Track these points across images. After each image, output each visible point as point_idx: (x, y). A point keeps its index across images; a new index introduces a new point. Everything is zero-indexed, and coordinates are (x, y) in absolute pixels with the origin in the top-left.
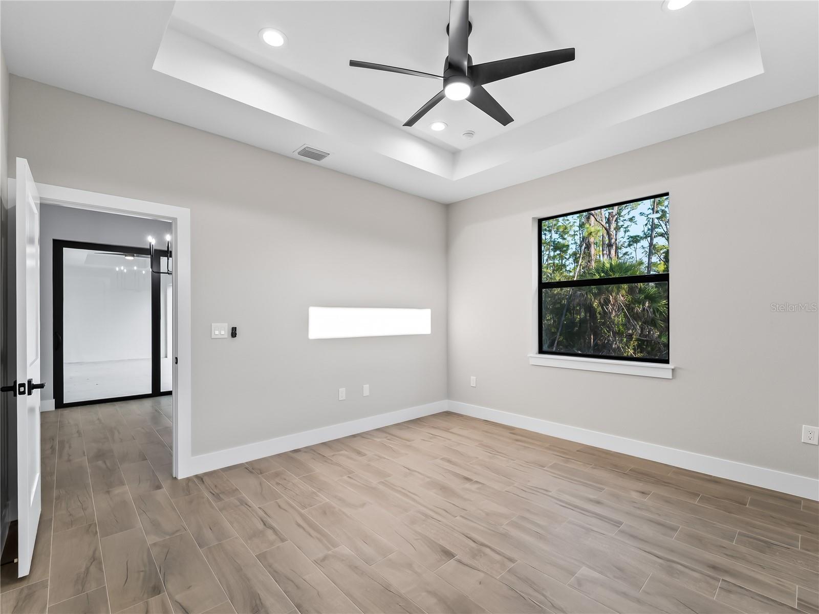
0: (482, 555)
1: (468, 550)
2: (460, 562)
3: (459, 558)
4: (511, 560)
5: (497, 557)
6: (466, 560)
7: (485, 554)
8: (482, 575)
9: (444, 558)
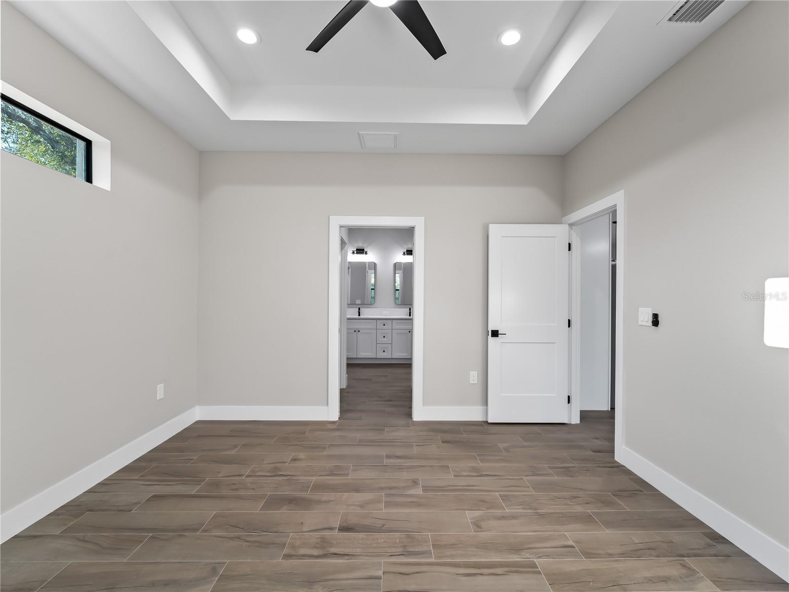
0: (317, 545)
1: (333, 542)
2: (331, 529)
3: (334, 531)
4: (287, 556)
5: (303, 551)
6: (327, 533)
7: (315, 547)
8: (305, 529)
9: (345, 524)
